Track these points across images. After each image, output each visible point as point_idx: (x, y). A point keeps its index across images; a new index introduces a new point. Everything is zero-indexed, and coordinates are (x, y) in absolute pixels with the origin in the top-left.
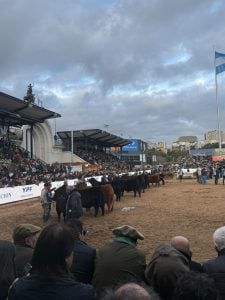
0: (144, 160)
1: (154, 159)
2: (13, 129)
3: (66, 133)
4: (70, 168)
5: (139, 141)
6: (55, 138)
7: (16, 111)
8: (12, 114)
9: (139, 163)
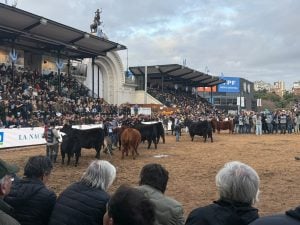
0: (243, 105)
1: (259, 103)
2: (75, 63)
3: (139, 68)
4: (136, 110)
5: (242, 81)
6: (127, 74)
7: (72, 42)
8: (68, 46)
9: (235, 108)
